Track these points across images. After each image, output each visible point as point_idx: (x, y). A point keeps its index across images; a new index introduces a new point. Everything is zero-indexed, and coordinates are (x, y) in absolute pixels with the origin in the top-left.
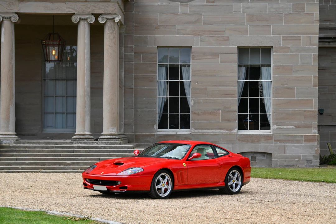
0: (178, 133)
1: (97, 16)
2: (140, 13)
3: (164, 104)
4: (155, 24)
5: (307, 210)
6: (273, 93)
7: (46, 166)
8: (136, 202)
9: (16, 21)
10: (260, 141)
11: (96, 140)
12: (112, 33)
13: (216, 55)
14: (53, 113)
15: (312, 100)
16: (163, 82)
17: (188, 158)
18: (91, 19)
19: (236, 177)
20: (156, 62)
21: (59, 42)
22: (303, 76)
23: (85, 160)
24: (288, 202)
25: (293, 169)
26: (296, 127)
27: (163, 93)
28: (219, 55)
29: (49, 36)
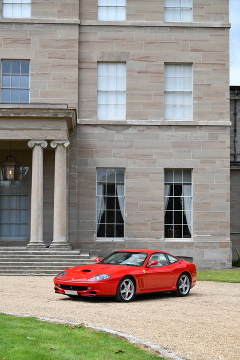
0: (114, 241)
1: (49, 141)
2: (82, 140)
3: (102, 216)
4: (95, 149)
6: (194, 207)
7: (7, 270)
10: (183, 247)
11: (48, 247)
12: (62, 156)
13: (146, 175)
14: (8, 224)
15: (225, 213)
16: (101, 197)
18: (44, 144)
19: (185, 281)
20: (96, 180)
21: (15, 164)
22: (218, 193)
23: (40, 265)
26: (212, 235)
27: (101, 206)
28: (148, 175)
29: (6, 159)
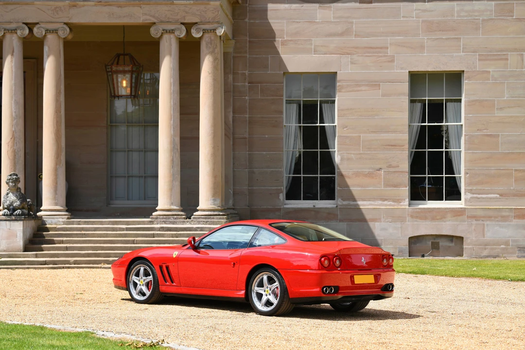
0: (316, 207)
1: (189, 26)
2: (257, 21)
3: (296, 161)
4: (280, 38)
5: (514, 328)
6: (465, 143)
7: (111, 259)
8: (241, 316)
9: (66, 36)
10: (445, 218)
11: (190, 218)
12: (213, 52)
13: (375, 84)
14: (124, 177)
16: (293, 127)
18: (179, 31)
20: (282, 96)
21: (132, 68)
22: (511, 117)
24: (483, 316)
25: (496, 261)
26: (501, 195)
27: (294, 144)
28: (379, 85)
29: (117, 59)
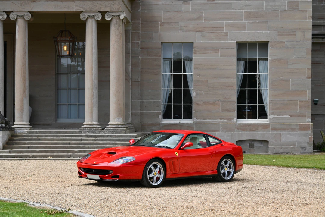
0: (181, 123)
1: (103, 13)
2: (146, 11)
3: (169, 95)
4: (159, 21)
5: (296, 199)
6: (270, 85)
7: (55, 154)
8: (126, 191)
9: (29, 19)
10: (258, 129)
11: (103, 129)
12: (118, 29)
13: (216, 50)
14: (66, 105)
15: (306, 91)
16: (167, 75)
17: (180, 147)
18: (98, 16)
19: (228, 165)
20: (161, 56)
21: (70, 39)
22: (297, 69)
23: (91, 148)
24: (277, 191)
25: (287, 155)
26: (291, 116)
27: (168, 85)
28: (219, 50)
29: (61, 34)
